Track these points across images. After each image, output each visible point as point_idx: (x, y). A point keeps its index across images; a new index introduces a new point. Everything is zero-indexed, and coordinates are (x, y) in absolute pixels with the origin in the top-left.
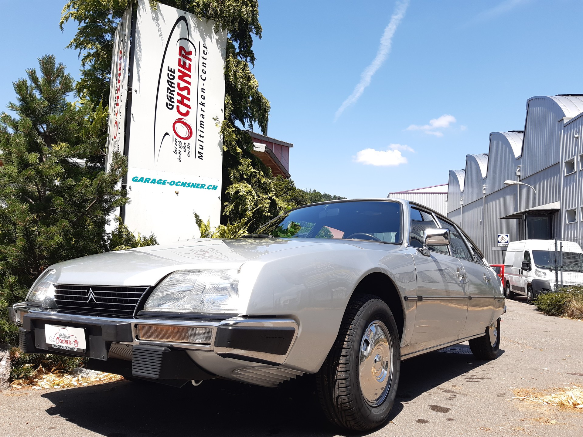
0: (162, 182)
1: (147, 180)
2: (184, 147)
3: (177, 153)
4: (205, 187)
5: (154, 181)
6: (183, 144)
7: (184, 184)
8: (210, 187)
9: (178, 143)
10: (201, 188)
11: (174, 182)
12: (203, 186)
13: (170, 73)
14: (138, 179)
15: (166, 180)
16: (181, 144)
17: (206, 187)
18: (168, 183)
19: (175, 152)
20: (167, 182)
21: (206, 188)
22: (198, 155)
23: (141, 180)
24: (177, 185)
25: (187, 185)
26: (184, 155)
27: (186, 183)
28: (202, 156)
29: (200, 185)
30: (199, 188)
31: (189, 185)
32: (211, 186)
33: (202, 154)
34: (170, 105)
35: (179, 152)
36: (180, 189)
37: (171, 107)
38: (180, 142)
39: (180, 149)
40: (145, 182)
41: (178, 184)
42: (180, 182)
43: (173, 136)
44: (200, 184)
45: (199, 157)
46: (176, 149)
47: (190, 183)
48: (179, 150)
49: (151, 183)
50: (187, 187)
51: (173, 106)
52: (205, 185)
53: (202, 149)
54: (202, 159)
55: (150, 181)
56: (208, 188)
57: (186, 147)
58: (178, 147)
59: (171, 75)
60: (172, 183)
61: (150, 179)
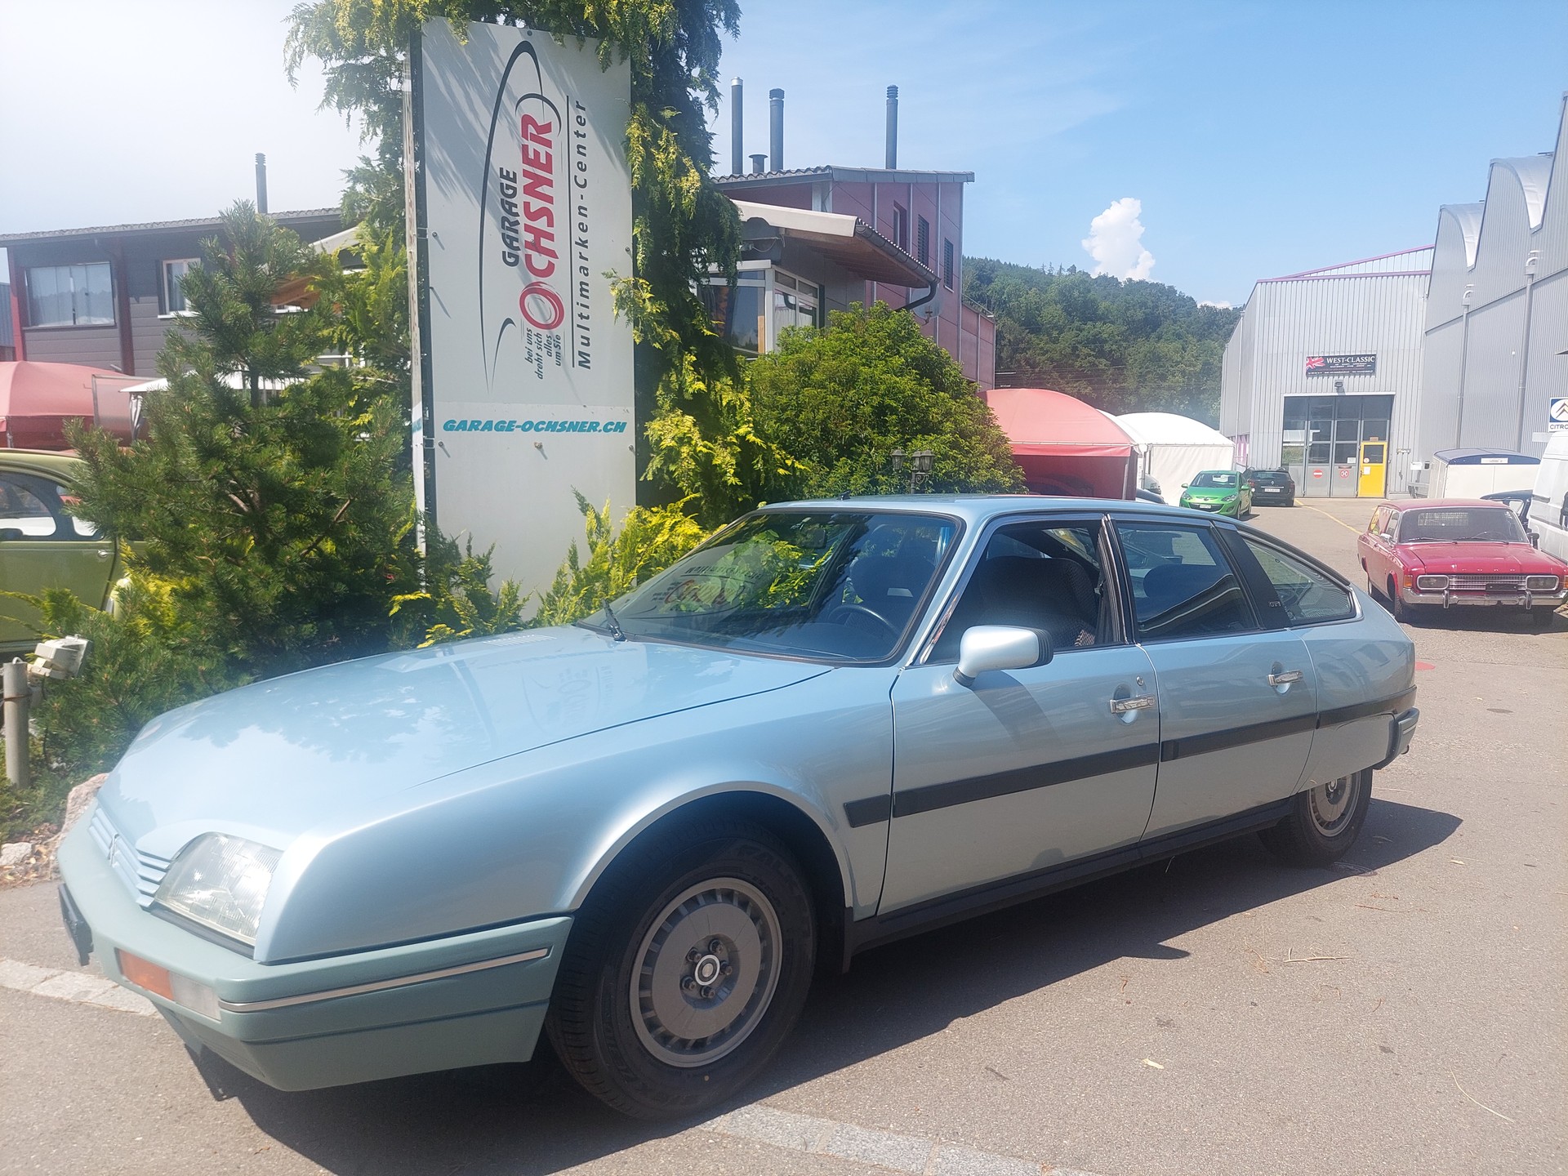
0: (506, 425)
1: (475, 425)
2: (548, 346)
3: (534, 361)
4: (598, 429)
5: (488, 426)
6: (544, 340)
7: (552, 426)
8: (609, 427)
9: (534, 339)
10: (589, 431)
11: (531, 423)
12: (594, 426)
13: (505, 182)
14: (456, 425)
15: (515, 422)
16: (539, 340)
17: (601, 427)
18: (517, 427)
19: (529, 359)
20: (516, 424)
21: (600, 431)
22: (578, 358)
23: (463, 426)
24: (537, 430)
25: (558, 427)
26: (549, 362)
27: (556, 423)
28: (588, 362)
29: (588, 425)
30: (584, 431)
31: (564, 427)
32: (612, 424)
33: (589, 355)
34: (510, 255)
35: (536, 357)
36: (544, 437)
37: (511, 260)
38: (538, 335)
39: (539, 352)
40: (470, 430)
41: (540, 426)
42: (543, 423)
43: (522, 324)
44: (587, 423)
45: (580, 363)
46: (530, 352)
47: (566, 422)
48: (537, 354)
49: (482, 430)
50: (559, 431)
51: (517, 257)
52: (598, 424)
53: (588, 345)
54: (589, 368)
55: (480, 427)
56: (606, 429)
57: (552, 346)
58: (534, 347)
59: (509, 187)
60: (527, 426)
61: (479, 423)
